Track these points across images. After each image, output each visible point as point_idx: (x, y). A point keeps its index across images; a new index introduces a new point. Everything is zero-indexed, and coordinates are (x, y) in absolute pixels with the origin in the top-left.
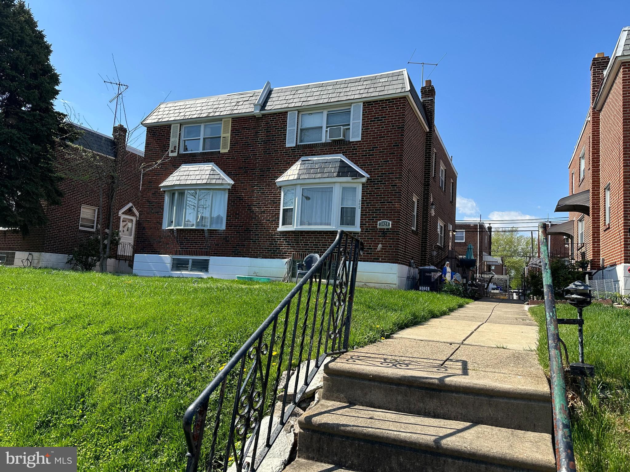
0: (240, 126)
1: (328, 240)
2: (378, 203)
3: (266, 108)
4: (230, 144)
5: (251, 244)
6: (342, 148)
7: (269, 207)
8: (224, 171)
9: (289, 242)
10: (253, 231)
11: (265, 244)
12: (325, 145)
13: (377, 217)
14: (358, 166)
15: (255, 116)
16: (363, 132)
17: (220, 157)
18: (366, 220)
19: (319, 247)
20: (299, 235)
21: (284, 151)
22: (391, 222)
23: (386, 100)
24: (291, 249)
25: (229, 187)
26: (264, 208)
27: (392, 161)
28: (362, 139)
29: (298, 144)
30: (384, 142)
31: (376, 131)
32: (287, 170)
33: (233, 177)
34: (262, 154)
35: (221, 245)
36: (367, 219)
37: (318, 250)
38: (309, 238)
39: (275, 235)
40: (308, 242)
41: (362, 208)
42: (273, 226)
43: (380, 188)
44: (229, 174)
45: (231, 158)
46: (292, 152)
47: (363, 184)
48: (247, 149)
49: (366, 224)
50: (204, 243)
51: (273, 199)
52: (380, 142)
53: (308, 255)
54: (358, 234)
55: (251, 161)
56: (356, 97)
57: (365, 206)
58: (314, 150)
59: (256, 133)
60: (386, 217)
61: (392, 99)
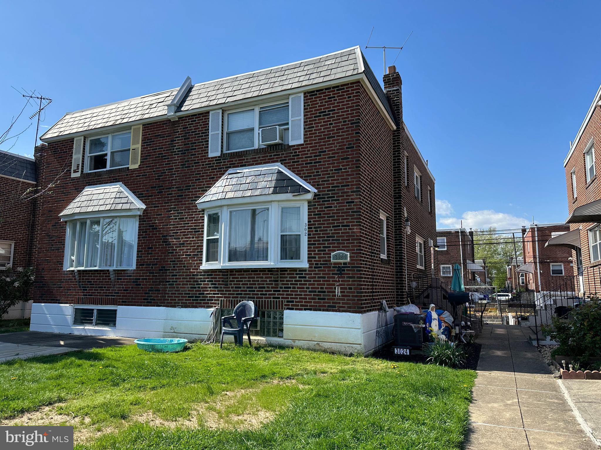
0: (152, 134)
1: (266, 281)
2: (330, 227)
3: (182, 109)
4: (141, 157)
5: (167, 288)
6: (279, 155)
7: (190, 238)
8: (133, 193)
9: (216, 284)
10: (169, 270)
11: (185, 288)
12: (257, 152)
13: (330, 247)
14: (301, 177)
15: (170, 120)
16: (306, 132)
17: (130, 175)
18: (315, 251)
19: (254, 291)
20: (227, 275)
21: (207, 163)
22: (348, 254)
23: (334, 87)
24: (218, 294)
25: (139, 213)
26: (182, 238)
27: (346, 169)
28: (305, 141)
29: (225, 152)
30: (334, 144)
31: (322, 130)
32: (210, 187)
33: (145, 199)
34: (180, 168)
35: (130, 290)
36: (317, 250)
37: (253, 294)
38: (241, 278)
39: (197, 275)
40: (240, 284)
41: (309, 235)
42: (195, 262)
43: (331, 207)
44: (140, 196)
45: (143, 175)
46: (217, 163)
47: (309, 202)
48: (161, 162)
49: (315, 258)
50: (111, 287)
51: (195, 226)
52: (328, 145)
53: (240, 302)
54: (306, 271)
55: (166, 178)
56: (294, 86)
57: (312, 231)
58: (244, 160)
59: (172, 141)
60: (343, 247)
61: (342, 86)
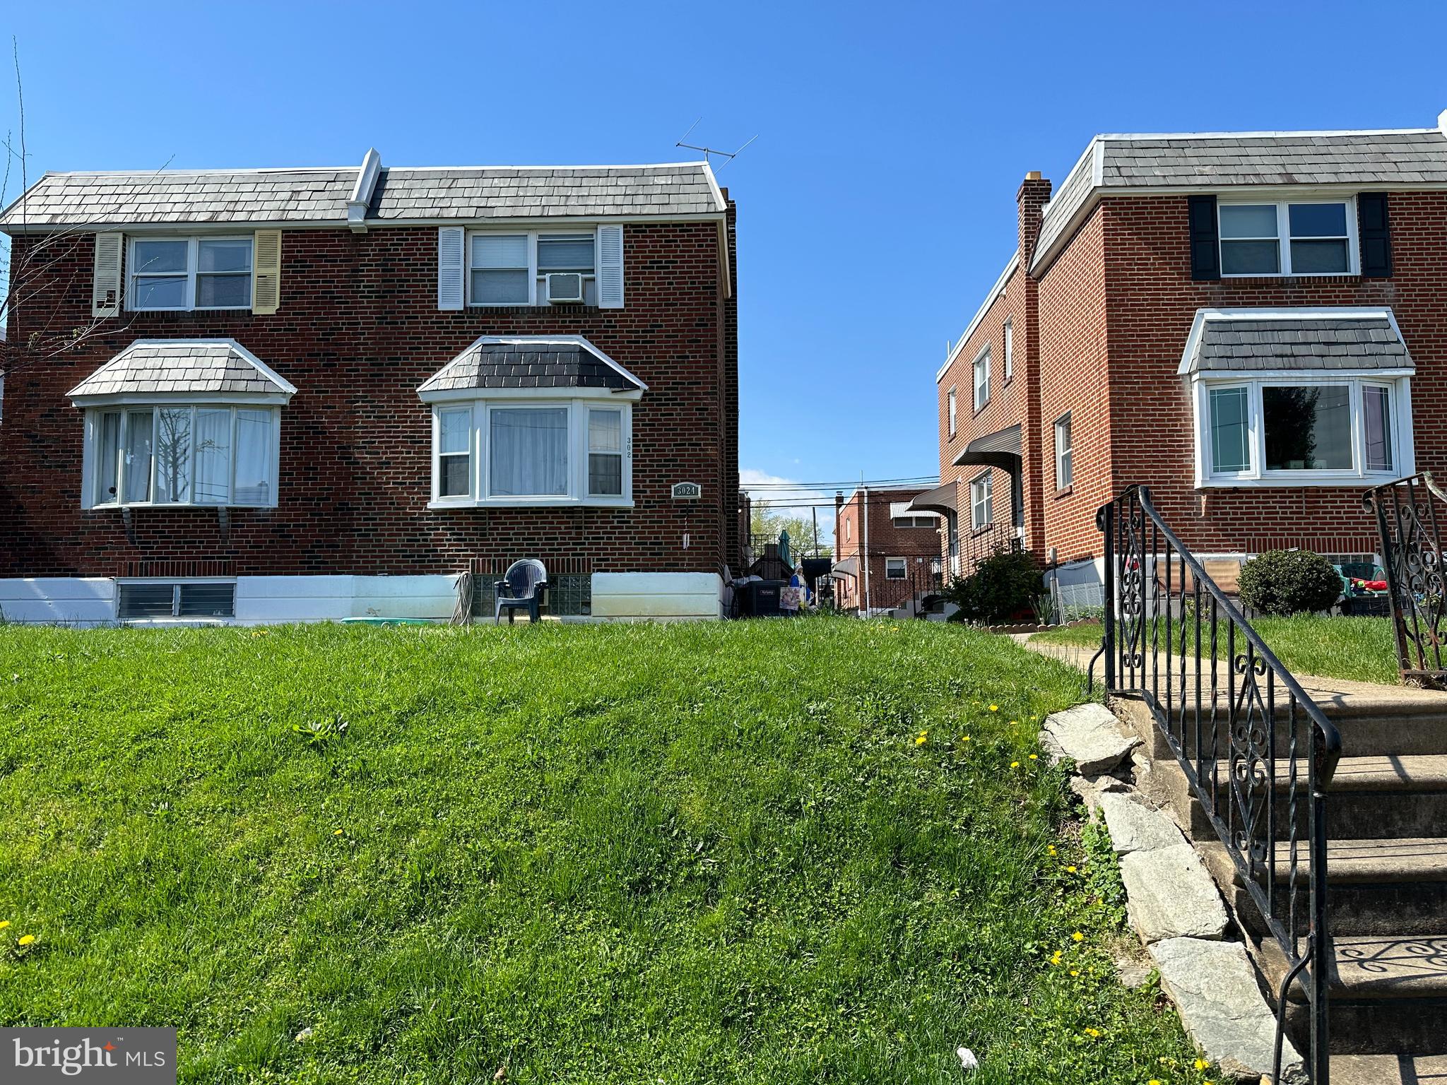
0: (305, 251)
1: (560, 528)
2: (670, 445)
3: (381, 214)
4: (281, 293)
5: (355, 541)
6: (580, 322)
7: (402, 453)
8: (265, 361)
9: (461, 534)
10: (358, 509)
11: (395, 540)
12: (539, 312)
13: (669, 476)
14: (621, 363)
15: (350, 231)
16: (628, 289)
17: (253, 325)
18: (645, 481)
19: (538, 544)
20: (485, 518)
21: (434, 320)
22: (699, 487)
23: (674, 225)
24: (467, 550)
25: (285, 401)
26: (385, 453)
27: (695, 357)
28: (625, 305)
29: (469, 304)
30: (676, 315)
31: (656, 291)
32: (443, 365)
33: (293, 376)
34: (374, 323)
35: (266, 547)
36: (648, 480)
37: (534, 550)
38: (510, 524)
39: (422, 519)
40: (509, 534)
41: (634, 456)
42: (416, 497)
43: (672, 415)
44: (280, 369)
45: (285, 330)
46: (455, 322)
47: (635, 404)
48: (330, 308)
49: (645, 492)
50: (218, 542)
51: (411, 432)
52: (666, 316)
53: (515, 560)
54: (629, 512)
55: (344, 339)
56: (609, 210)
57: (641, 451)
58: (512, 322)
59: (353, 271)
60: (690, 476)
61: (688, 225)
